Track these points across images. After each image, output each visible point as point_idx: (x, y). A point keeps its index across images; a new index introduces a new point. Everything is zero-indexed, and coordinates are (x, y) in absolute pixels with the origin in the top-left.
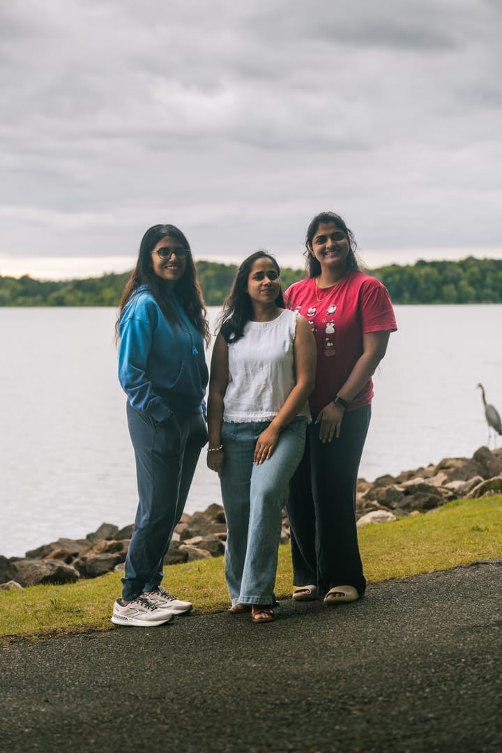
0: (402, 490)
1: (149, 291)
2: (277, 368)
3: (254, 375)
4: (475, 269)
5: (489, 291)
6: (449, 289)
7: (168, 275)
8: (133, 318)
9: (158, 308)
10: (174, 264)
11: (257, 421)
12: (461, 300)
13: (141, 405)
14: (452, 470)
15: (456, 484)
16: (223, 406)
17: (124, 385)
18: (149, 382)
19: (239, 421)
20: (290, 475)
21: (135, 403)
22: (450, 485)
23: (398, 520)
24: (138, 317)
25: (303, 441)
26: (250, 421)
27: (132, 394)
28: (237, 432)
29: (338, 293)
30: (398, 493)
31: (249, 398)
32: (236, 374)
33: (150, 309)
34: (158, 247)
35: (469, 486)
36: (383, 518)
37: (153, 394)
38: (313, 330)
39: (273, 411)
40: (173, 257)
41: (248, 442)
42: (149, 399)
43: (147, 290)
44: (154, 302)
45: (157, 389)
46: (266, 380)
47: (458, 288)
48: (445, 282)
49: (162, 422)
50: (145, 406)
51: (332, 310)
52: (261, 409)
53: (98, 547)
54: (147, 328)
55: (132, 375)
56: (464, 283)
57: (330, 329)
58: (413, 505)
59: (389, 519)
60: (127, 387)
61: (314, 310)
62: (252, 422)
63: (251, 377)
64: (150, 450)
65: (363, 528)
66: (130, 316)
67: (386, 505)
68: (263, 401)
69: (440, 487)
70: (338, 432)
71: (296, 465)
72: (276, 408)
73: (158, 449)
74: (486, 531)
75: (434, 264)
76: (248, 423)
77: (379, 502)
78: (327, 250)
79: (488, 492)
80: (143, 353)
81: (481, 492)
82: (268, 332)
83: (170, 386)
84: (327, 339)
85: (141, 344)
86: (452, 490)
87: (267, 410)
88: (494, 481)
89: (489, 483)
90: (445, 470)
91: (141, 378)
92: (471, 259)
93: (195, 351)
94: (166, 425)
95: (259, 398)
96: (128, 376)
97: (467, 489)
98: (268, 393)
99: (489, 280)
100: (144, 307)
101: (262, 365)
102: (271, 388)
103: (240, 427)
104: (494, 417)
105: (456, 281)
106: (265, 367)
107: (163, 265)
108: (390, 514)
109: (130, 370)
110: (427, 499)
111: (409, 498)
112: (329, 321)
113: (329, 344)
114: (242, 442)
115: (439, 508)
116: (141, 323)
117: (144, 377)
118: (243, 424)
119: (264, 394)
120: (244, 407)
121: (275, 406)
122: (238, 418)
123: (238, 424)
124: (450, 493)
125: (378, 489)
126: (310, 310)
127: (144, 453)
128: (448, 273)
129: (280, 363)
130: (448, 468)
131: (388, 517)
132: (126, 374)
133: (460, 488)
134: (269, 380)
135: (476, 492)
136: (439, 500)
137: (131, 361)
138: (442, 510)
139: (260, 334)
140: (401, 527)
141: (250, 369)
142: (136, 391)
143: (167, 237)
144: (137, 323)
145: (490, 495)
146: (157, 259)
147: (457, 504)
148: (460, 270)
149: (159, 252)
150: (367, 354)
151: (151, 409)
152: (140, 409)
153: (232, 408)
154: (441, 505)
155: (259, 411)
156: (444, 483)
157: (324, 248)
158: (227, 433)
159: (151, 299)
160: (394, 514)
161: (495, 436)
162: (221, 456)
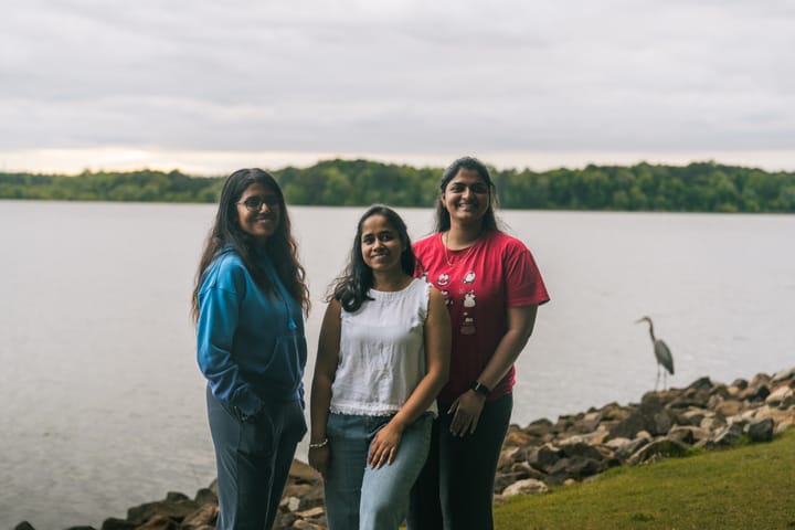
0: (556, 449)
1: (236, 252)
2: (399, 352)
3: (371, 358)
4: (648, 176)
5: (661, 198)
6: (620, 196)
7: (259, 230)
8: (215, 287)
9: (247, 272)
10: (265, 216)
11: (370, 414)
12: (632, 206)
13: (225, 395)
14: (616, 422)
15: (619, 442)
16: (331, 394)
17: (204, 368)
18: (235, 366)
19: (349, 413)
20: (410, 486)
21: (218, 392)
22: (612, 443)
23: (550, 492)
24: (221, 286)
25: (428, 442)
26: (362, 414)
27: (215, 381)
28: (346, 427)
29: (474, 258)
30: (553, 453)
31: (362, 386)
32: (347, 354)
33: (236, 274)
34: (246, 196)
35: (634, 447)
36: (534, 489)
37: (241, 381)
38: (447, 302)
39: (391, 403)
40: (264, 207)
41: (358, 440)
42: (234, 388)
43: (234, 250)
44: (242, 266)
45: (246, 375)
46: (386, 365)
47: (630, 195)
48: (616, 188)
49: (252, 417)
50: (231, 395)
51: (470, 277)
52: (377, 400)
53: (204, 513)
54: (233, 298)
55: (214, 357)
56: (636, 190)
57: (469, 301)
58: (568, 470)
59: (540, 490)
60: (207, 373)
61: (446, 277)
62: (365, 416)
63: (367, 359)
64: (235, 450)
65: (510, 502)
66: (211, 284)
67: (539, 470)
68: (380, 390)
69: (600, 446)
70: (474, 427)
71: (417, 473)
72: (395, 401)
73: (246, 449)
74: (651, 522)
75: (604, 169)
76: (359, 416)
77: (530, 464)
78: (462, 201)
79: (654, 456)
80: (229, 330)
81: (647, 455)
82: (393, 305)
83: (262, 369)
84: (466, 314)
85: (226, 320)
86: (615, 449)
87: (384, 402)
88: (662, 442)
89: (657, 445)
90: (607, 422)
91: (225, 362)
92: (644, 165)
93: (293, 325)
94: (258, 421)
95: (375, 387)
96: (210, 359)
97: (631, 450)
98: (387, 383)
99: (662, 187)
100: (228, 274)
101: (382, 347)
102: (391, 376)
103: (349, 422)
104: (664, 354)
105: (627, 187)
106: (385, 350)
107: (252, 219)
108: (541, 484)
109: (212, 352)
110: (584, 464)
111: (564, 462)
112: (467, 292)
113: (467, 320)
114: (352, 441)
115: (598, 476)
116: (226, 293)
117: (229, 359)
118: (354, 416)
119: (382, 382)
120: (356, 396)
121: (394, 397)
122: (348, 409)
123: (347, 417)
124: (612, 455)
125: (530, 448)
126: (441, 277)
127: (228, 453)
128: (620, 179)
129: (404, 345)
130: (611, 419)
131: (539, 487)
132: (206, 356)
133: (623, 448)
134: (389, 366)
135: (641, 455)
136: (597, 466)
137: (212, 340)
138: (601, 479)
139: (382, 306)
140: (553, 505)
141: (367, 349)
142: (219, 377)
143: (255, 185)
144: (220, 293)
145: (657, 459)
146: (244, 211)
147: (619, 472)
148: (632, 176)
149: (246, 203)
150: (513, 333)
151: (237, 401)
152: (224, 400)
153: (341, 396)
154: (601, 472)
155: (375, 403)
156: (606, 440)
157: (459, 198)
158: (334, 427)
159: (238, 262)
160: (546, 483)
161: (665, 376)
162: (324, 454)
